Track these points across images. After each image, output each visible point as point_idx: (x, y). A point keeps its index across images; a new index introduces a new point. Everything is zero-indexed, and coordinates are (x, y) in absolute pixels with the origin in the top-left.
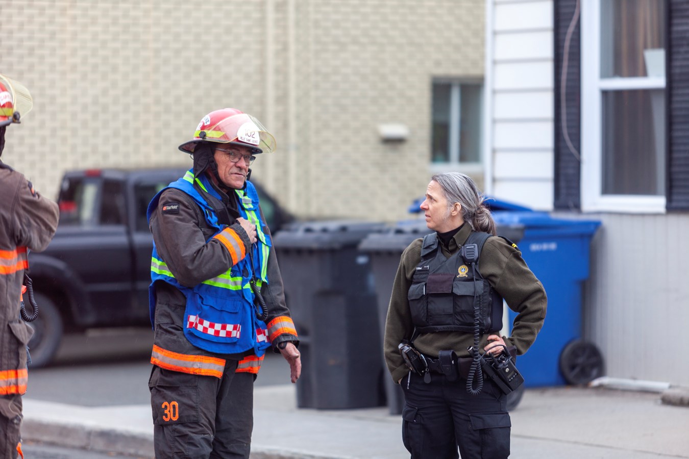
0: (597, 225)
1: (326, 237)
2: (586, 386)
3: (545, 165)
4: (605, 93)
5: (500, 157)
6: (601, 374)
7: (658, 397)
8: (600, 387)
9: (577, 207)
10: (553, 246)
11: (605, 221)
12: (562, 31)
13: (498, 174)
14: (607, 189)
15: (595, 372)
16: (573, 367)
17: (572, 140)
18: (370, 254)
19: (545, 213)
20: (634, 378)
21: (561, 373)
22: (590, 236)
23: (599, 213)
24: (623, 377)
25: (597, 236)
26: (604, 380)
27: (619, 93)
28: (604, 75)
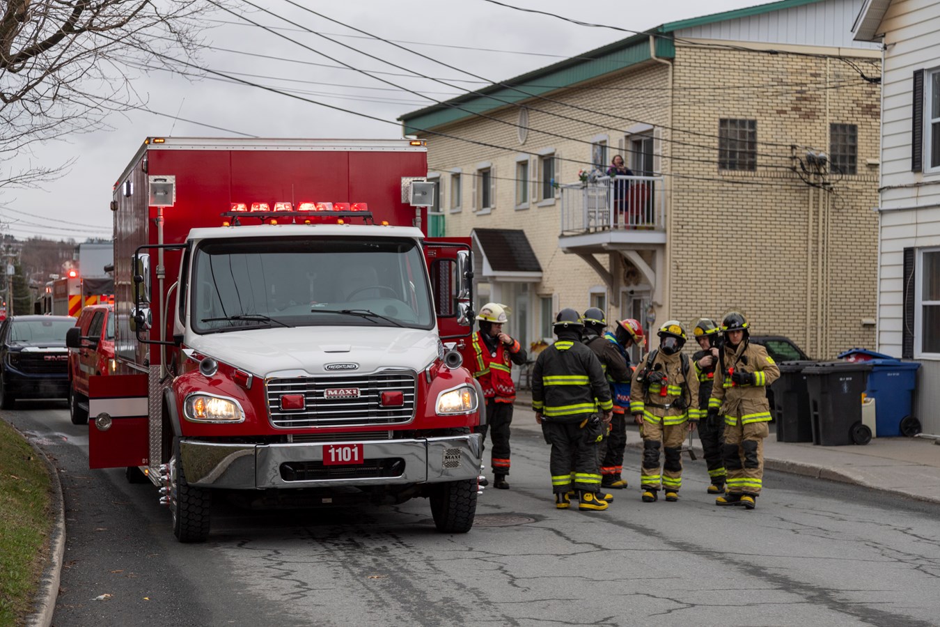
0: (919, 365)
1: (789, 367)
2: (912, 436)
3: (899, 338)
4: (925, 307)
5: (881, 333)
6: (920, 431)
7: (934, 442)
8: (919, 437)
9: (912, 357)
10: (898, 374)
11: (922, 363)
12: (907, 276)
13: (881, 343)
14: (924, 350)
15: (916, 431)
16: (906, 428)
17: (909, 328)
18: (808, 375)
19: (899, 360)
20: (933, 434)
21: (901, 430)
22: (916, 370)
23: (920, 360)
24: (929, 433)
25: (919, 369)
26: (921, 434)
27: (932, 307)
28: (924, 299)
